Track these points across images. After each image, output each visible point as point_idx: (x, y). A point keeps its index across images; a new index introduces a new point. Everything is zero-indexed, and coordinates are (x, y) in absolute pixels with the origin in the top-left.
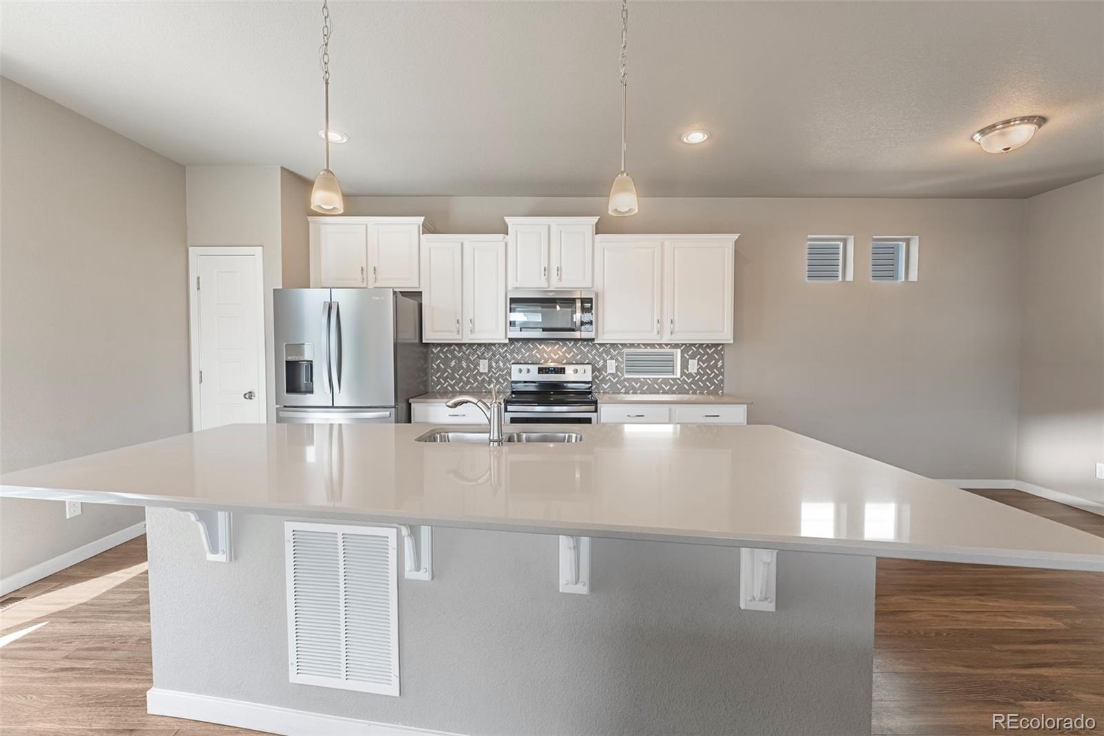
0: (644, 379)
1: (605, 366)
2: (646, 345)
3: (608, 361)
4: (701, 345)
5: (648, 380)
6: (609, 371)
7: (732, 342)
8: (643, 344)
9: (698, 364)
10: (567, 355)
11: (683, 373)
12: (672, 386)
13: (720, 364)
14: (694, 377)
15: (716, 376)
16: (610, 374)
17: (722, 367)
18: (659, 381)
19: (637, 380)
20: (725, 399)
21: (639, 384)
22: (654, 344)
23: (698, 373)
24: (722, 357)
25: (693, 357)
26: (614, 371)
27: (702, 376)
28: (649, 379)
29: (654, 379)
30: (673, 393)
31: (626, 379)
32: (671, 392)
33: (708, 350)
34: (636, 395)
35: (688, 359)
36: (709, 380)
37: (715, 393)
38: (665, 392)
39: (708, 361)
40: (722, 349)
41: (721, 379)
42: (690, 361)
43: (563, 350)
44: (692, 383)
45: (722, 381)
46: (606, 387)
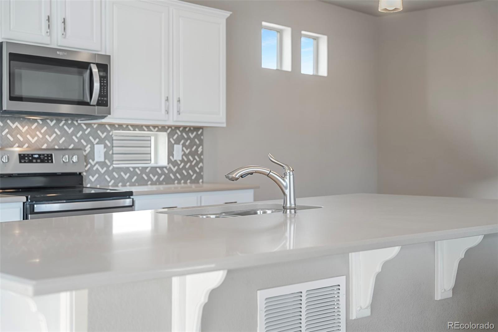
0: (133, 168)
1: (92, 154)
2: (135, 127)
3: (95, 146)
4: (185, 128)
5: (137, 170)
6: (96, 160)
7: (225, 125)
8: (132, 126)
9: (183, 150)
10: (47, 137)
11: (169, 161)
12: (160, 176)
13: (200, 150)
14: (179, 165)
15: (197, 163)
16: (97, 163)
17: (202, 152)
18: (147, 170)
19: (126, 170)
20: (205, 186)
21: (128, 175)
22: (142, 126)
23: (182, 161)
24: (201, 143)
25: (177, 142)
26: (102, 159)
27: (186, 163)
28: (138, 168)
29: (142, 168)
30: (161, 183)
31: (114, 169)
32: (158, 182)
33: (190, 134)
34: (125, 188)
35: (173, 144)
36: (192, 168)
37: (196, 181)
38: (153, 183)
39: (190, 146)
40: (202, 134)
41: (201, 167)
42: (175, 146)
43: (43, 131)
44: (177, 171)
45: (201, 169)
46: (93, 179)
